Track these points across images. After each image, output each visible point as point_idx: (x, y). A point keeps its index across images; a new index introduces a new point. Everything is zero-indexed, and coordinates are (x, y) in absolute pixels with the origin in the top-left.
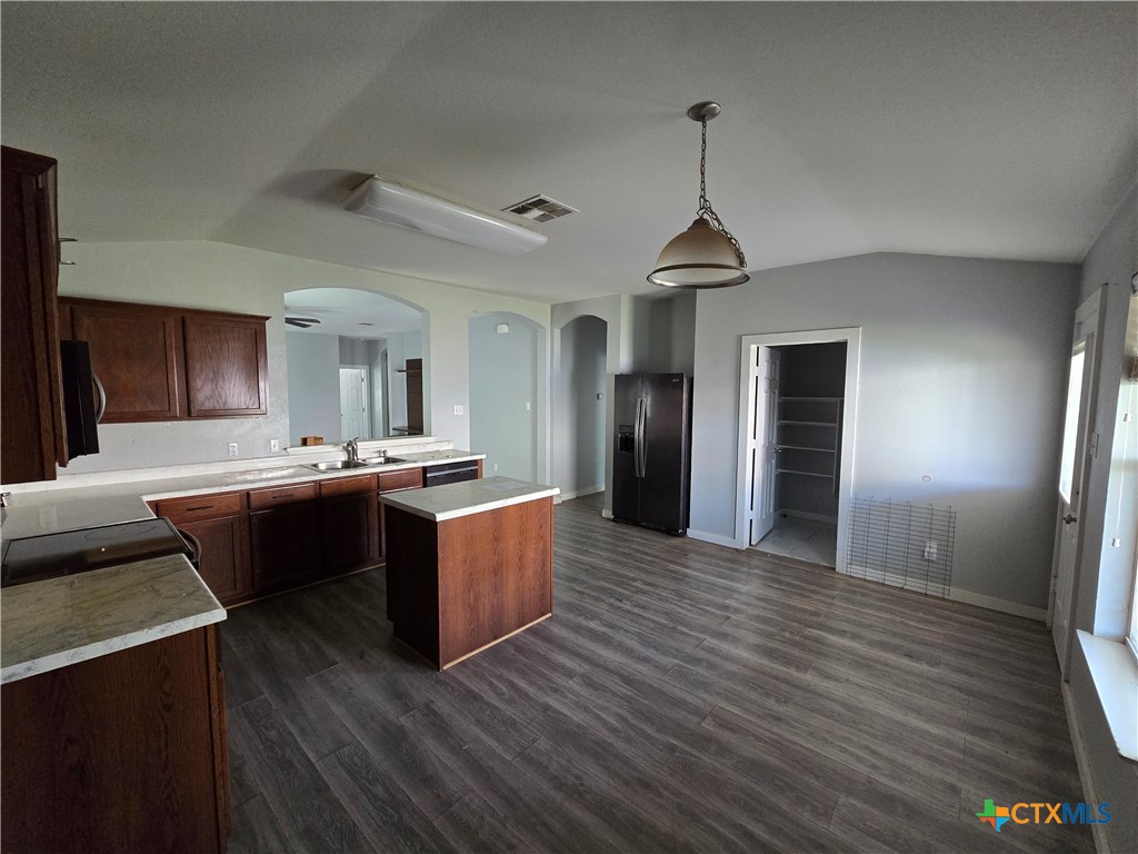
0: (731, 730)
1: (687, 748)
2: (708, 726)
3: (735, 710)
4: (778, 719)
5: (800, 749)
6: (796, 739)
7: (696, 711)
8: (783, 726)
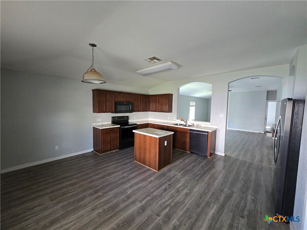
0: (96, 198)
1: (96, 189)
2: (100, 194)
3: (102, 200)
4: (93, 210)
5: (80, 210)
6: (84, 211)
7: (106, 193)
8: (90, 210)
